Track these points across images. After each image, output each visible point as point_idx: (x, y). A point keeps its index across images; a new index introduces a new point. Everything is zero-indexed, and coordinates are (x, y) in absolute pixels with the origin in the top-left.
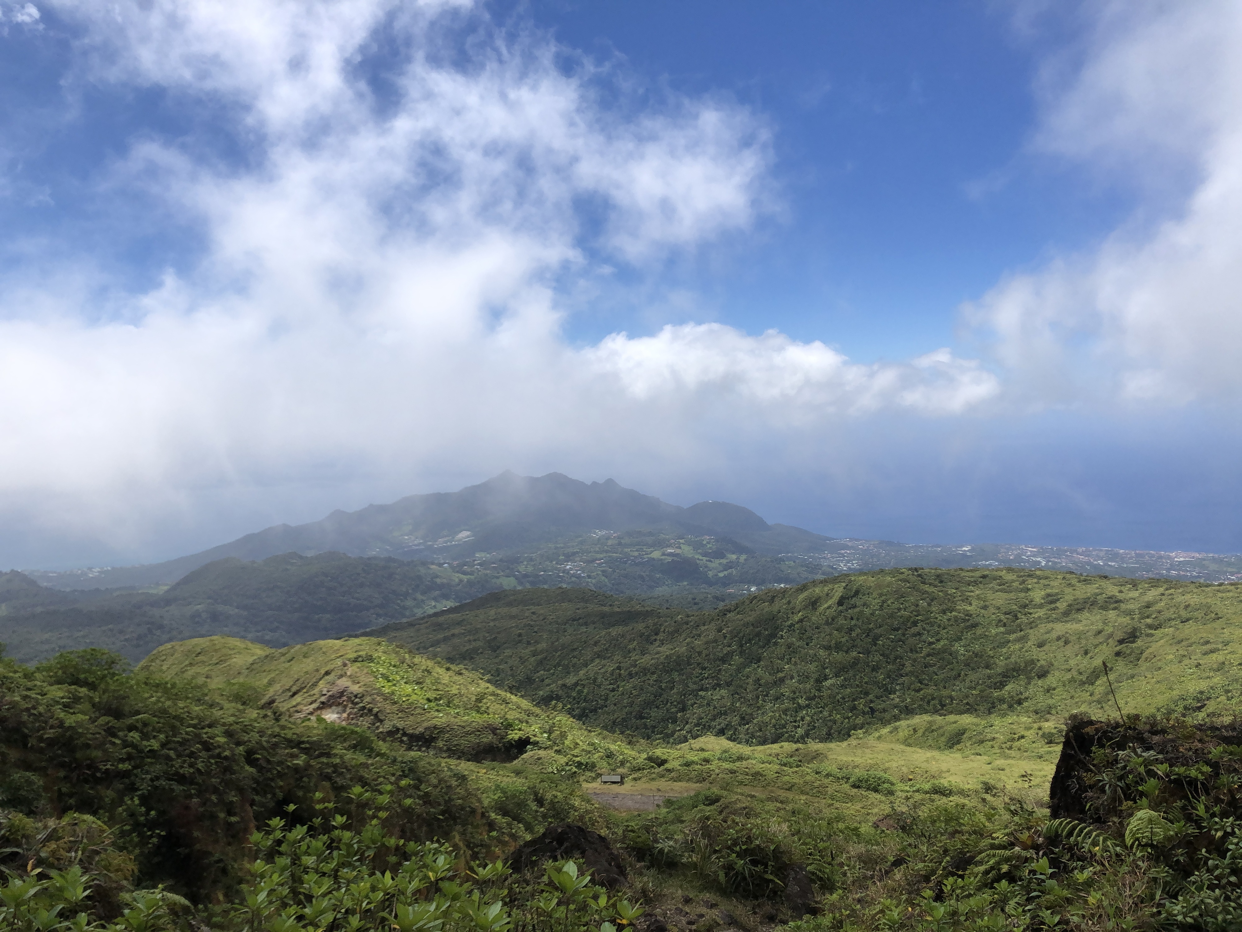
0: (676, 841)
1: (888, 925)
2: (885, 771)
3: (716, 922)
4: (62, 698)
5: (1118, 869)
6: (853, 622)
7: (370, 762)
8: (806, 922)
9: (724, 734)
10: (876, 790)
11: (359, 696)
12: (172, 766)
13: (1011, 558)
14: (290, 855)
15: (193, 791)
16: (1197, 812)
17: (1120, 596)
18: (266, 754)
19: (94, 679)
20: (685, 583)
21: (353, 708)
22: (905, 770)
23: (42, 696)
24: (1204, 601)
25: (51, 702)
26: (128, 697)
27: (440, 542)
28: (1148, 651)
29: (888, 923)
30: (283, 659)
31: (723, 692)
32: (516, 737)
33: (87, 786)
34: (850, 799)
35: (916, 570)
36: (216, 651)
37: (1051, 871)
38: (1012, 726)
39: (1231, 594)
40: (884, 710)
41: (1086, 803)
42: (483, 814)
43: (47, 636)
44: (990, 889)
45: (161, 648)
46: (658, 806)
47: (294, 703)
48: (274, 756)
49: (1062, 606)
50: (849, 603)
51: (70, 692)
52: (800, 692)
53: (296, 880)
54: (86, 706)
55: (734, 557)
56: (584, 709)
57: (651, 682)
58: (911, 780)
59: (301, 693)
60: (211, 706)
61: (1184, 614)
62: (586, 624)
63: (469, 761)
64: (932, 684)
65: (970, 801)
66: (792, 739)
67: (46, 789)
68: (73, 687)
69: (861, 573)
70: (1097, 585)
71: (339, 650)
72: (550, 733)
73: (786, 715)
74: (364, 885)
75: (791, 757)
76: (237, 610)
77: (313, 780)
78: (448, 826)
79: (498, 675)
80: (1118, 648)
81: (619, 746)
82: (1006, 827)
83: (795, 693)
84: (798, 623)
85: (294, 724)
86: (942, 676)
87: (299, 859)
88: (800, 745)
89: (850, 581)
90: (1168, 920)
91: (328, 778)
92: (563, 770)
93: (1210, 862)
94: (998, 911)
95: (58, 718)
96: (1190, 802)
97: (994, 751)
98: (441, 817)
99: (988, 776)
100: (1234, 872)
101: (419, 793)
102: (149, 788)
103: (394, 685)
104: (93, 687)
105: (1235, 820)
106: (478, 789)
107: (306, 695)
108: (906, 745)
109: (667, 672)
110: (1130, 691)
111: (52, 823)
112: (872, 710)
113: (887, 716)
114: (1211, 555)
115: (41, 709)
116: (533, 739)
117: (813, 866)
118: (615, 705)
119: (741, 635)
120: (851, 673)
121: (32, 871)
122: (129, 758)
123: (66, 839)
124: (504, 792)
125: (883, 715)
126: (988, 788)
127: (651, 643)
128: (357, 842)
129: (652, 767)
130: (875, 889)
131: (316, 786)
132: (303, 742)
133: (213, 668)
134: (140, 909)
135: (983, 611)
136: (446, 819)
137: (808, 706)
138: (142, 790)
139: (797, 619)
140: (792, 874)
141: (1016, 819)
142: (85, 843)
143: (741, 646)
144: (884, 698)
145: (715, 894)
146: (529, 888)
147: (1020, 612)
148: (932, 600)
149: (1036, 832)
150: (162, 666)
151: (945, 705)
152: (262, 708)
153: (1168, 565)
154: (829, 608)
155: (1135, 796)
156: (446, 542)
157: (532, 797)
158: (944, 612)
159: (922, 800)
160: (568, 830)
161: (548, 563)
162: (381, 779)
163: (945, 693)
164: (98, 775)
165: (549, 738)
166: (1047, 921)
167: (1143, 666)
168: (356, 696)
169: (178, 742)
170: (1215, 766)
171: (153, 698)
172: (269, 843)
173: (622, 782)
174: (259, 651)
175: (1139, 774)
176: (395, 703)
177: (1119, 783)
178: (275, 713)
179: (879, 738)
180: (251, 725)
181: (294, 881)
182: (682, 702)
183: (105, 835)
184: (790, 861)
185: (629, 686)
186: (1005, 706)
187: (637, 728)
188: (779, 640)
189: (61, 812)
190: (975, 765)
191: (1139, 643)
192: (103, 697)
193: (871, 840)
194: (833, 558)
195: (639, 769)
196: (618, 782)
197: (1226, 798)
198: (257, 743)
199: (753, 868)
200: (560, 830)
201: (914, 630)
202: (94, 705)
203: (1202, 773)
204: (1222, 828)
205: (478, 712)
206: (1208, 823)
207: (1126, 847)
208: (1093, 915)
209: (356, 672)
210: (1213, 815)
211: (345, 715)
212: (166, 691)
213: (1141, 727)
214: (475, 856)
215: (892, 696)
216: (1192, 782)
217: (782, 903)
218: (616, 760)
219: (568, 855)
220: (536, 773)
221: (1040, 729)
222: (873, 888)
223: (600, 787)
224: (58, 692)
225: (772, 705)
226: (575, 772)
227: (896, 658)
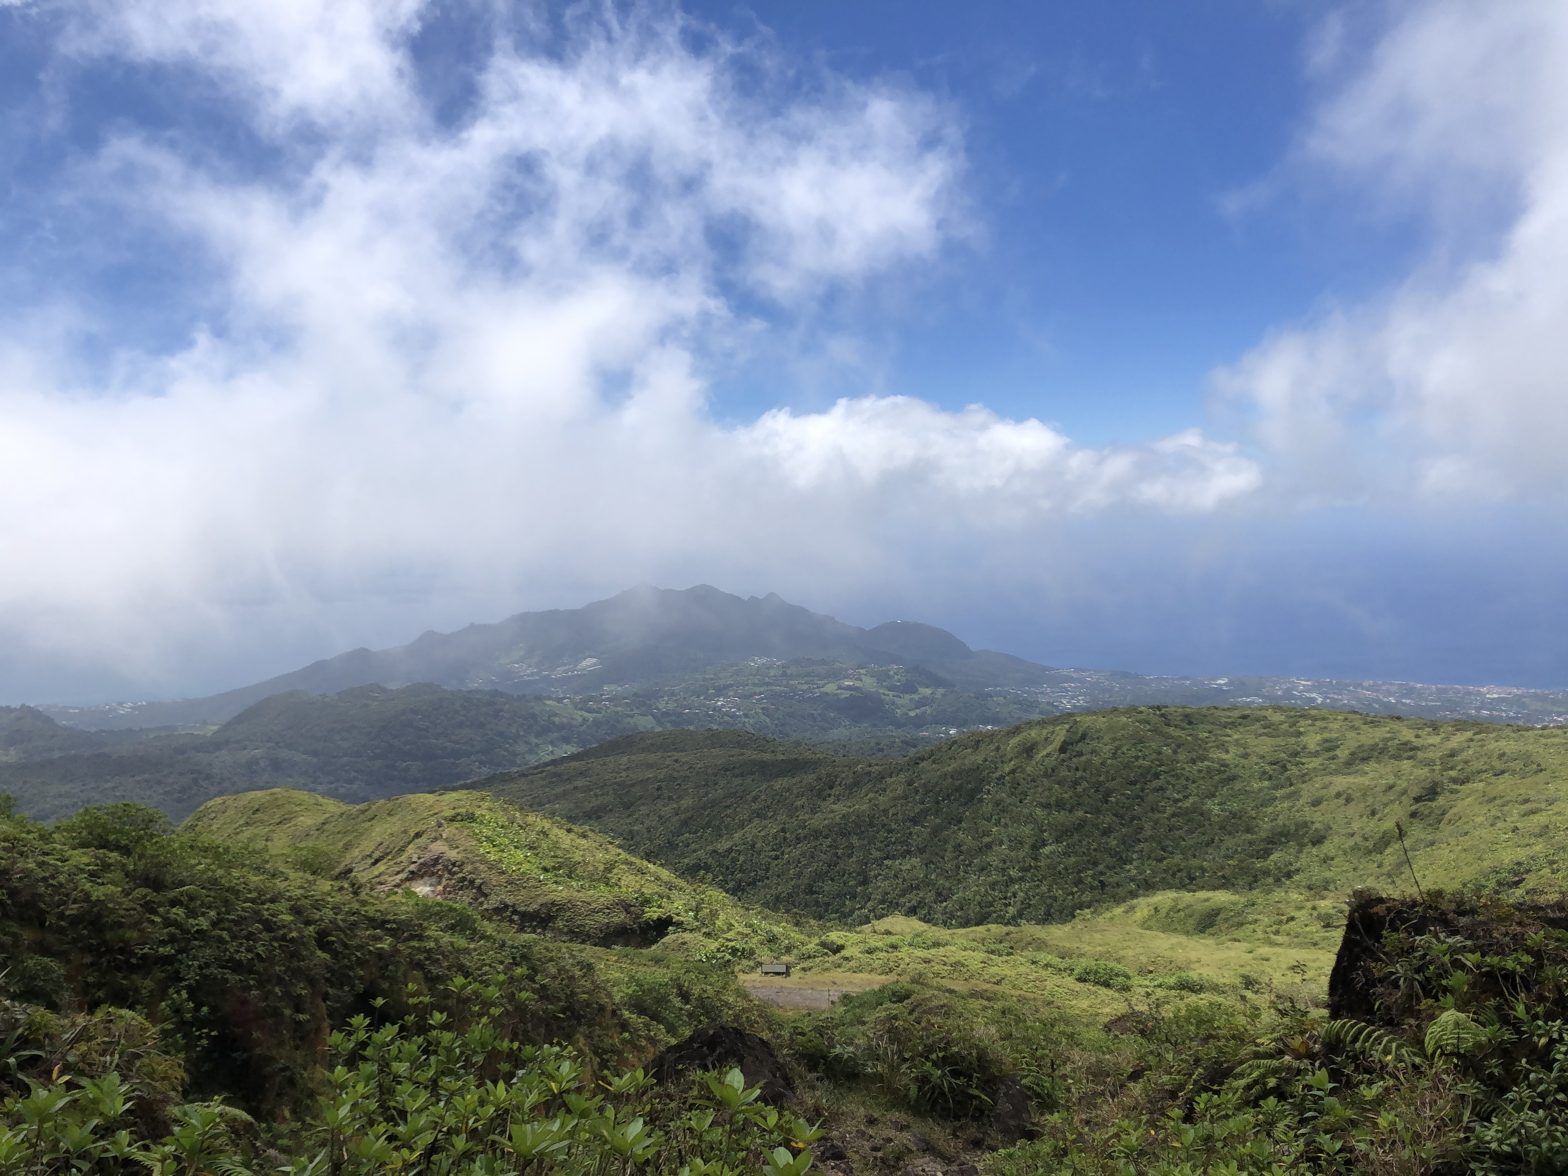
0: (857, 1046)
1: (1125, 1153)
2: (1119, 961)
3: (907, 1148)
4: (88, 865)
5: (1416, 1083)
6: (1079, 774)
7: (472, 946)
8: (1020, 1148)
9: (915, 914)
10: (1107, 985)
11: (457, 864)
12: (227, 950)
13: (1279, 693)
14: (376, 1061)
15: (252, 982)
16: (1514, 1013)
17: (1417, 742)
18: (342, 936)
19: (127, 842)
20: (866, 725)
21: (450, 879)
22: (1144, 959)
23: (62, 862)
24: (1524, 749)
25: (74, 870)
26: (170, 864)
27: (559, 672)
28: (1454, 810)
29: (1126, 1150)
30: (362, 817)
31: (915, 861)
32: (655, 916)
33: (120, 975)
34: (1076, 994)
35: (1159, 708)
36: (278, 807)
37: (1331, 1085)
38: (1279, 905)
39: (1556, 740)
40: (1118, 885)
41: (1375, 1000)
42: (614, 1012)
43: (66, 788)
44: (1253, 1108)
45: (210, 804)
46: (833, 1003)
47: (376, 873)
48: (351, 938)
49: (1343, 754)
50: (1073, 751)
51: (97, 858)
52: (1011, 861)
53: (385, 1091)
54: (118, 875)
55: (928, 691)
56: (740, 881)
57: (824, 848)
58: (1151, 972)
59: (385, 861)
60: (274, 876)
61: (1498, 765)
62: (742, 775)
63: (595, 945)
64: (1178, 852)
65: (1225, 998)
66: (1001, 920)
67: (69, 978)
68: (101, 851)
69: (1088, 711)
70: (1388, 729)
71: (431, 806)
72: (698, 912)
73: (994, 890)
74: (472, 1098)
75: (1001, 942)
76: (304, 756)
77: (402, 969)
78: (570, 1026)
79: (632, 839)
80: (1413, 808)
81: (784, 928)
82: (1273, 1030)
83: (1005, 862)
84: (1009, 773)
85: (377, 898)
86: (1191, 842)
87: (388, 1065)
88: (1011, 928)
89: (1076, 722)
90: (1479, 1148)
91: (420, 966)
92: (713, 958)
93: (1532, 1076)
94: (1263, 1136)
95: (82, 890)
96: (1506, 1000)
97: (1256, 937)
98: (562, 1016)
99: (1248, 968)
100: (1561, 1089)
101: (534, 985)
102: (197, 978)
103: (502, 851)
104: (126, 851)
105: (1564, 1024)
106: (608, 981)
107: (392, 862)
108: (1146, 929)
109: (843, 835)
110: (1428, 862)
111: (81, 1020)
112: (1103, 884)
113: (1120, 891)
114: (1533, 691)
115: (62, 878)
116: (676, 919)
117: (1029, 1079)
118: (778, 876)
119: (937, 789)
120: (1076, 837)
121: (58, 1078)
122: (172, 939)
123: (99, 1040)
124: (639, 985)
125: (1116, 890)
126: (1249, 983)
127: (824, 799)
128: (459, 1046)
129: (826, 954)
130: (1106, 1108)
131: (405, 976)
132: (389, 922)
133: (274, 828)
134: (195, 1127)
135: (1243, 761)
136: (568, 1018)
137: (1021, 879)
138: (188, 979)
139: (1007, 770)
140: (1003, 1089)
141: (1286, 1020)
142: (123, 1045)
143: (938, 803)
144: (1118, 870)
145: (906, 1114)
146: (673, 1105)
147: (1289, 761)
148: (1179, 746)
149: (1311, 1037)
150: (210, 826)
151: (1194, 879)
152: (337, 878)
153: (1478, 703)
154: (1048, 755)
155: (1437, 992)
156: (566, 672)
157: (675, 991)
158: (1193, 761)
159: (1165, 997)
160: (722, 1032)
161: (694, 698)
162: (487, 968)
163: (1194, 862)
164: (134, 961)
165: (696, 918)
166: (1326, 1148)
167: (1446, 829)
168: (454, 864)
169: (233, 921)
170: (1537, 955)
171: (201, 865)
172: (351, 1045)
173: (787, 974)
174: (332, 806)
175: (1443, 964)
176: (503, 873)
177: (1416, 976)
178: (353, 885)
179: (1112, 918)
180: (323, 900)
181: (382, 1093)
182: (863, 873)
183: (149, 1034)
184: (1000, 1072)
185: (796, 853)
186: (1270, 880)
187: (806, 906)
188: (985, 796)
189: (92, 1007)
190: (1232, 953)
191: (1441, 801)
192: (139, 863)
193: (1101, 1047)
194: (1053, 692)
195: (809, 957)
196: (783, 973)
197: (1551, 996)
198: (331, 922)
199: (953, 1080)
200: (711, 1032)
201: (1156, 784)
202: (127, 875)
203: (1521, 964)
204: (1547, 1033)
205: (607, 884)
206: (1529, 1027)
207: (1426, 1057)
208: (1383, 1141)
209: (454, 835)
210: (1535, 1017)
211: (440, 888)
212: (217, 856)
213: (1444, 906)
214: (604, 1065)
215: (1128, 867)
216: (1509, 976)
217: (991, 1126)
218: (780, 945)
219: (721, 1062)
220: (680, 962)
221: (1314, 908)
222: (1106, 1107)
223: (759, 979)
224: (82, 858)
225: (976, 877)
226: (729, 961)
227: (1133, 819)
